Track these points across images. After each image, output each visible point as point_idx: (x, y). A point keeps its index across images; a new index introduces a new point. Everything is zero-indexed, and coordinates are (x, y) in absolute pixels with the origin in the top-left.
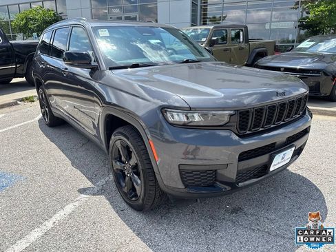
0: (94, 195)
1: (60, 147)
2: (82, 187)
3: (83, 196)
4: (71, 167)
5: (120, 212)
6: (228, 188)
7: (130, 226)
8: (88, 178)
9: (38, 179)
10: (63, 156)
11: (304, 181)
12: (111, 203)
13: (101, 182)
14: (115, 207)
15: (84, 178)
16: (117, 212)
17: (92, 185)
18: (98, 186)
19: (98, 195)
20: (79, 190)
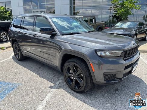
0: (57, 88)
1: (29, 70)
2: (50, 86)
3: (52, 89)
4: (40, 78)
5: (72, 94)
6: (120, 80)
7: (79, 99)
8: (50, 82)
9: (28, 84)
10: (34, 74)
11: (135, 77)
12: (66, 91)
13: (57, 83)
14: (69, 93)
15: (48, 82)
16: (71, 94)
17: (54, 85)
18: (57, 85)
19: (59, 88)
20: (49, 87)
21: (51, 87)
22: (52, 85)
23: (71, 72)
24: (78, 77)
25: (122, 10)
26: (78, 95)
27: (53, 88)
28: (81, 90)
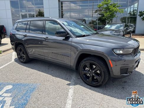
2: (67, 83)
4: (54, 78)
8: (65, 80)
9: (45, 83)
13: (72, 80)
14: (87, 88)
16: (89, 89)
17: (70, 82)
18: (72, 82)
19: (76, 85)
20: (67, 85)
21: (69, 85)
22: (69, 82)
23: (87, 69)
24: (95, 73)
25: (108, 13)
26: (96, 89)
27: (71, 85)
28: (98, 84)
